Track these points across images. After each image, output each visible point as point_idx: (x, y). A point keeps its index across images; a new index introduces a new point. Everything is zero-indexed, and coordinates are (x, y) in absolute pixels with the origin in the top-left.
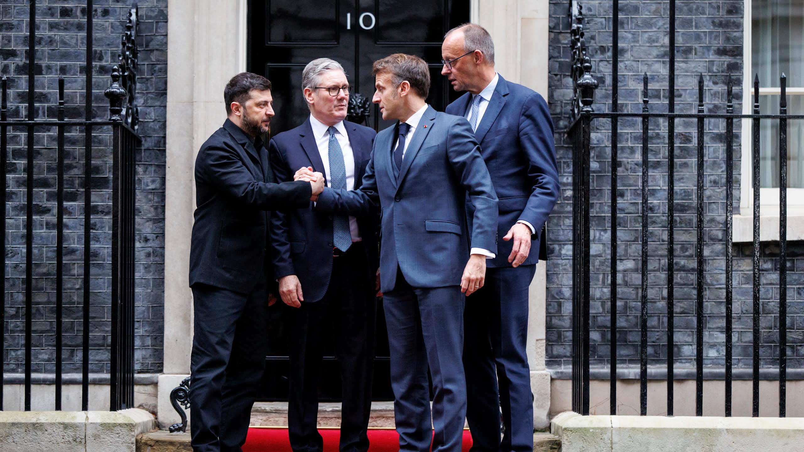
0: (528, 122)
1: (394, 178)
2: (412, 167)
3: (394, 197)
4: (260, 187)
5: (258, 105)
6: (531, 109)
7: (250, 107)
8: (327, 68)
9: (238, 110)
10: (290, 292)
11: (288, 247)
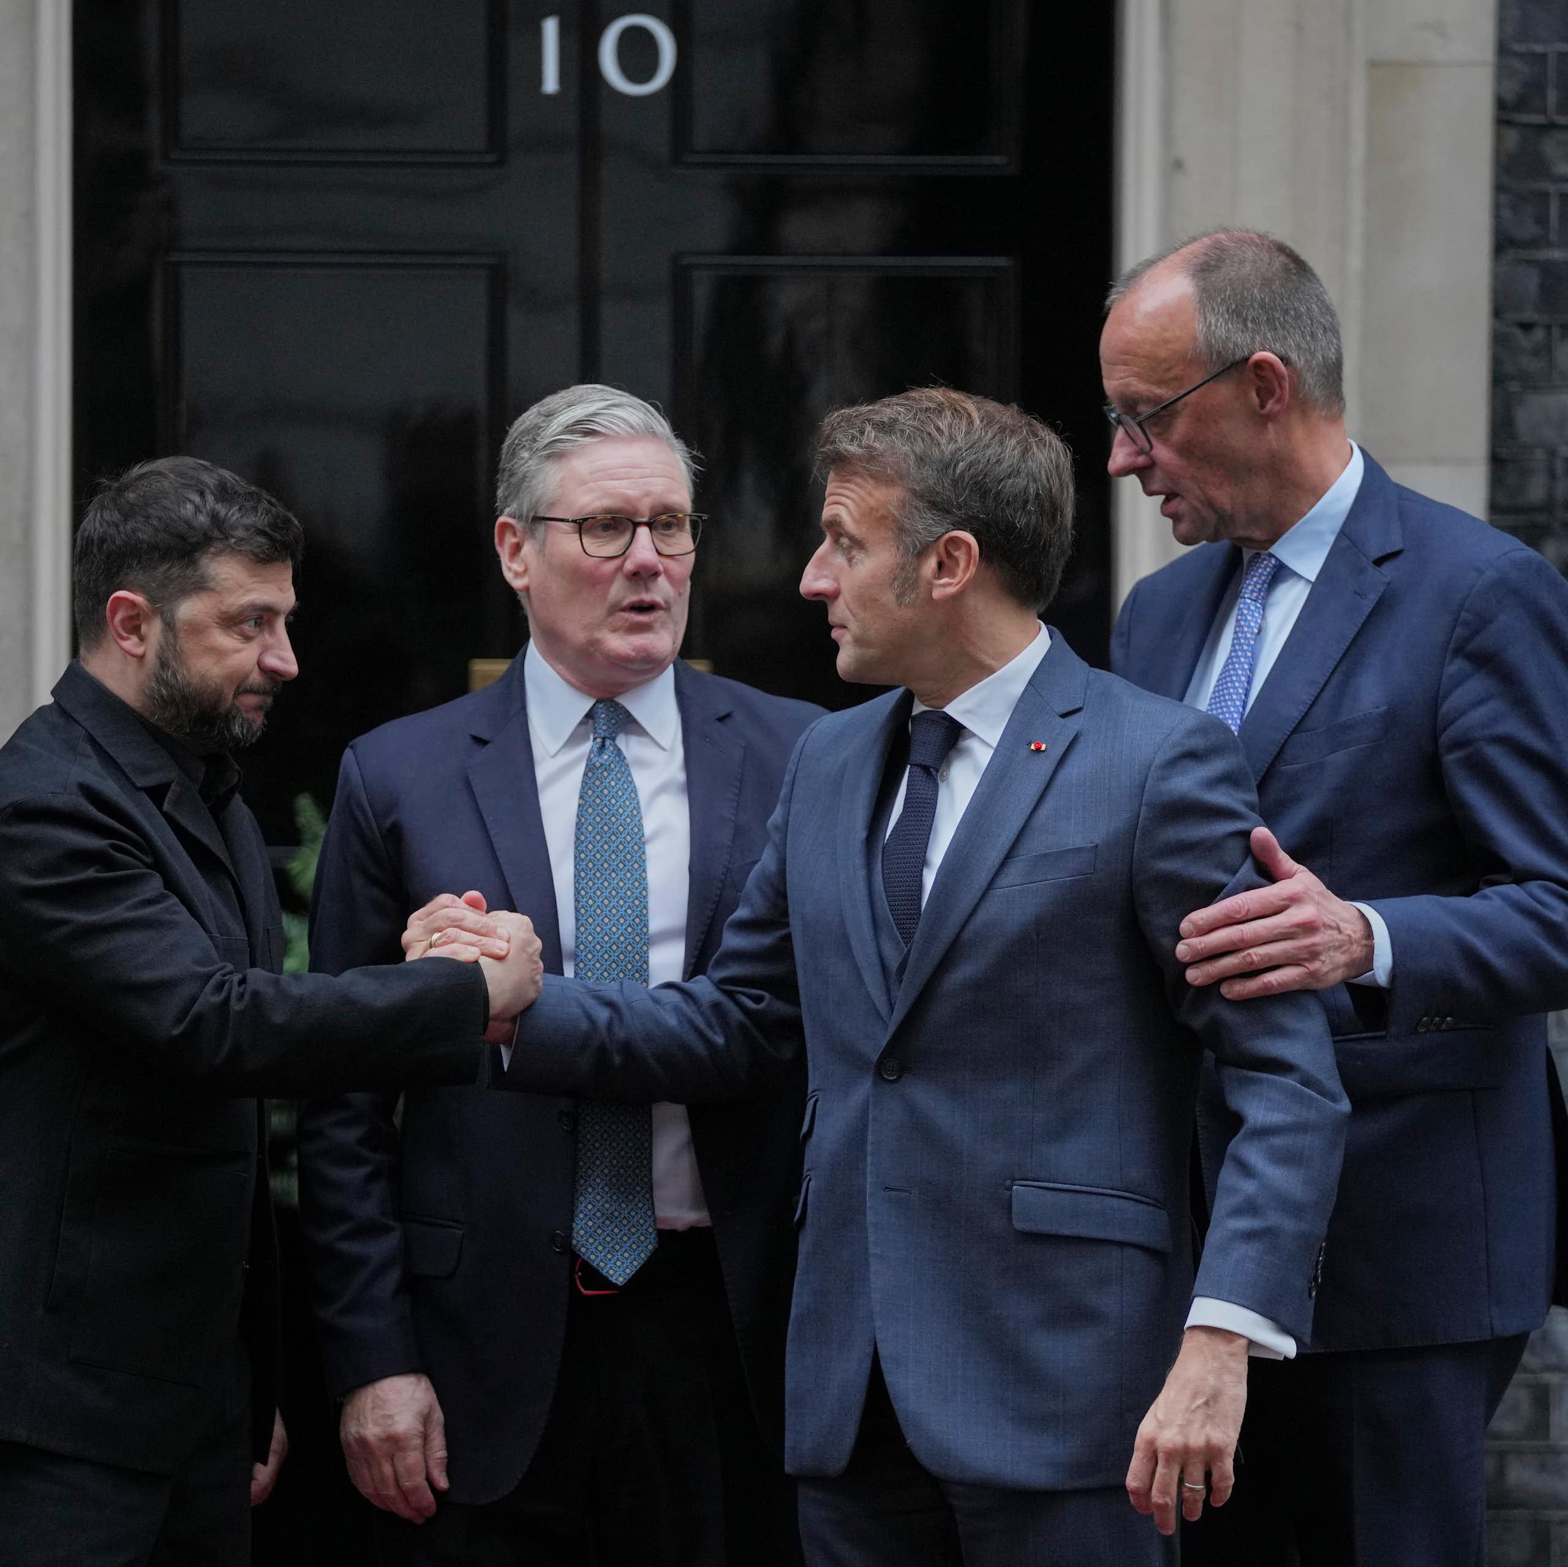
0: (1476, 685)
1: (879, 976)
2: (966, 935)
3: (875, 1058)
4: (256, 994)
5: (231, 621)
6: (1492, 627)
7: (196, 629)
8: (585, 429)
9: (135, 630)
10: (394, 1443)
11: (390, 1242)
